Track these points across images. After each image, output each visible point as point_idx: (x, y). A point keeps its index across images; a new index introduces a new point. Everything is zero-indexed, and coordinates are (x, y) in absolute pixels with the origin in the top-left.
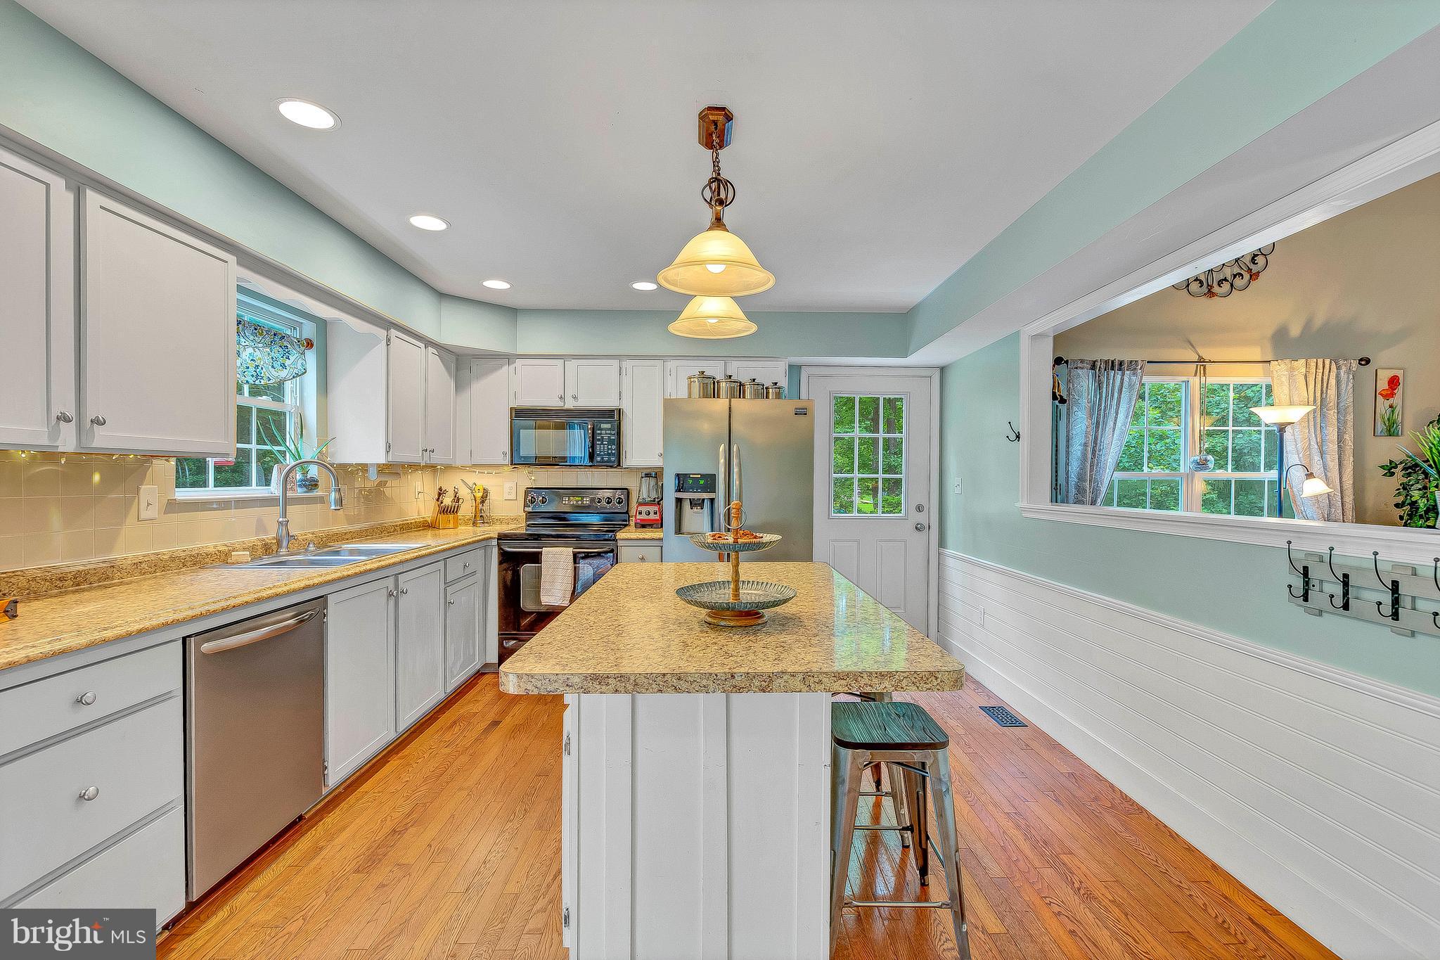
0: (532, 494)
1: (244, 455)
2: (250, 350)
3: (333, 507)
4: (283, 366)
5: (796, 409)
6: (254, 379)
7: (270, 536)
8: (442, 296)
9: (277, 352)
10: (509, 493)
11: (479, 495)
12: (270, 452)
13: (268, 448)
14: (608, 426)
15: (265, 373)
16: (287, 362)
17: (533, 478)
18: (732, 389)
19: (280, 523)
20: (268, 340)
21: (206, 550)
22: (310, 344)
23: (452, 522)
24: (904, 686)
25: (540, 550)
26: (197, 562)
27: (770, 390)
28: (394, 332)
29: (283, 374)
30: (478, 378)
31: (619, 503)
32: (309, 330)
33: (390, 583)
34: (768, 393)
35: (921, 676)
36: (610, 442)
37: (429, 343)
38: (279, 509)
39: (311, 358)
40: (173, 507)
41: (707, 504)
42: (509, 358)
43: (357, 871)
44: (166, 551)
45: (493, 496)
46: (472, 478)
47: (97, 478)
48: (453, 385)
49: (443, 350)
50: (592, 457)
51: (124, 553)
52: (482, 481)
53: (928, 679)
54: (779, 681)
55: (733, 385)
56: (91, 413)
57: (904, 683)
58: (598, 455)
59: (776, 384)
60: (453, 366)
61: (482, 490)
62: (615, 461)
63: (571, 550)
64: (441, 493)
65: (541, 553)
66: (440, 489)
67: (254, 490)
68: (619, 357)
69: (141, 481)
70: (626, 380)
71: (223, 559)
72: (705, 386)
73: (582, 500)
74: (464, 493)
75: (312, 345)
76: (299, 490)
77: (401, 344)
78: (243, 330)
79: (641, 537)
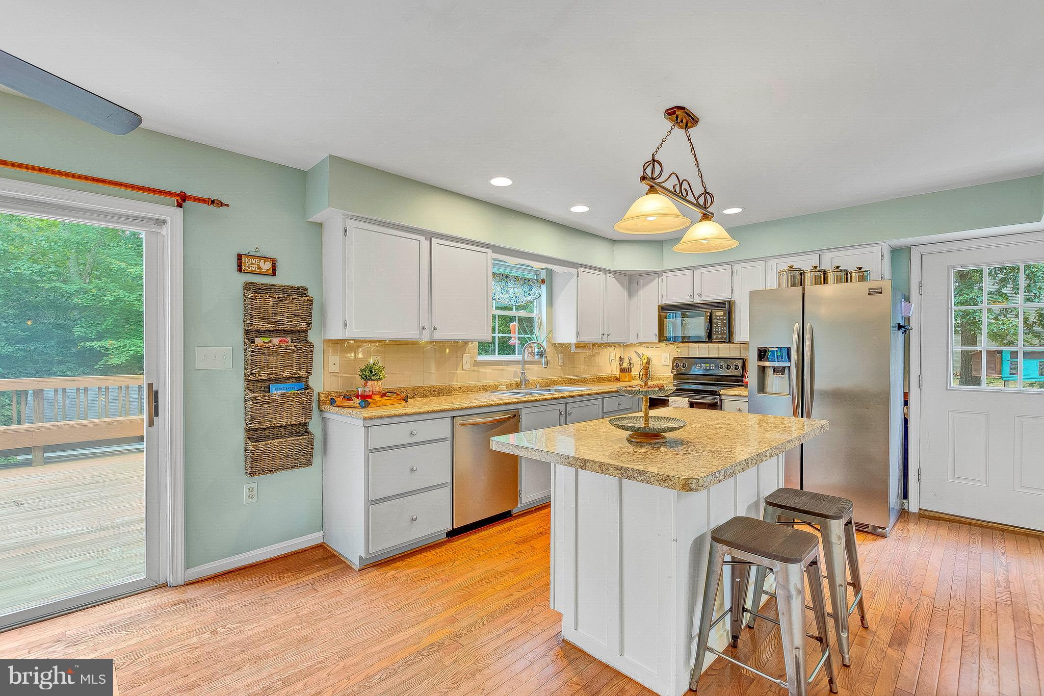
0: (678, 362)
1: (494, 338)
2: (512, 290)
3: (544, 366)
4: (529, 295)
5: (869, 289)
6: (515, 303)
7: (518, 380)
8: (614, 242)
9: (526, 288)
10: (665, 361)
11: (645, 361)
12: (524, 338)
13: (523, 336)
14: (722, 313)
15: (520, 299)
16: (531, 292)
17: (679, 351)
18: (816, 278)
19: (522, 373)
20: (522, 283)
21: (490, 384)
22: (543, 281)
23: (627, 377)
24: (652, 481)
25: (668, 398)
26: (485, 389)
27: (854, 275)
28: (581, 269)
29: (529, 299)
30: (642, 286)
31: (736, 369)
32: (543, 275)
33: (562, 407)
34: (851, 277)
35: (661, 477)
36: (723, 325)
37: (606, 271)
38: (521, 367)
39: (544, 287)
40: (476, 364)
41: (787, 371)
42: (659, 273)
43: (516, 543)
44: (473, 383)
45: (654, 362)
46: (641, 351)
47: (448, 351)
48: (626, 294)
49: (618, 275)
50: (710, 336)
51: (456, 383)
52: (647, 352)
53: (666, 480)
54: (589, 464)
55: (817, 274)
56: (433, 325)
57: (652, 479)
58: (715, 334)
59: (860, 268)
60: (626, 282)
61: (646, 359)
62: (729, 338)
63: (687, 399)
64: (621, 359)
65: (668, 400)
66: (620, 358)
67: (517, 357)
68: (731, 263)
69: (464, 352)
70: (736, 277)
71: (495, 388)
72: (793, 277)
73: (710, 367)
74: (636, 360)
75: (545, 282)
76: (536, 357)
77: (585, 275)
78: (510, 280)
79: (738, 394)
